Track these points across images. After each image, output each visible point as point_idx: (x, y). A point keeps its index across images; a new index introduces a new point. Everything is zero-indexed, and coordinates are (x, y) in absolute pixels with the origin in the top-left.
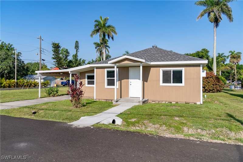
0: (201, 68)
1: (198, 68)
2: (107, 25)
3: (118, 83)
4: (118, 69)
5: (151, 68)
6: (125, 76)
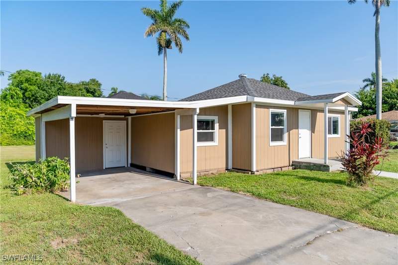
3: (286, 136)
4: (286, 111)
5: (318, 113)
6: (294, 124)
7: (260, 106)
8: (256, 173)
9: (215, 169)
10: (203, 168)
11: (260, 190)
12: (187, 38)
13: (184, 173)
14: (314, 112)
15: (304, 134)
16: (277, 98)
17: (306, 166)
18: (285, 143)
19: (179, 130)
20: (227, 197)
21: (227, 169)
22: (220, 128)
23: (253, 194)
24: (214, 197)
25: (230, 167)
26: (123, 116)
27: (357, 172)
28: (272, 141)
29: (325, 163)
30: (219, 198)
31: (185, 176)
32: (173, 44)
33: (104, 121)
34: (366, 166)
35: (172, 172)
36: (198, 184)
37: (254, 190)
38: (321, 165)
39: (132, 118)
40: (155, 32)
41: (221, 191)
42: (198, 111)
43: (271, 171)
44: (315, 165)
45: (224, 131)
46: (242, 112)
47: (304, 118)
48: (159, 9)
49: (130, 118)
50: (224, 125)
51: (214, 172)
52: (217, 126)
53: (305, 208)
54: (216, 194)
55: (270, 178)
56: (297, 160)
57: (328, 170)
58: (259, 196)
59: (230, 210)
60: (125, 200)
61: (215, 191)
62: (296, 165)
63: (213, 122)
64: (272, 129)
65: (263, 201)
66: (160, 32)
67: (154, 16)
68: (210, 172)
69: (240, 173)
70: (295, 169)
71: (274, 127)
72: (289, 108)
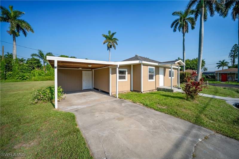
2: (19, 18)
3: (154, 77)
4: (154, 67)
5: (166, 69)
6: (157, 73)
7: (144, 65)
8: (143, 93)
9: (126, 91)
10: (121, 90)
11: (147, 102)
12: (117, 44)
13: (113, 92)
14: (165, 68)
15: (161, 76)
16: (151, 62)
17: (163, 90)
18: (154, 80)
19: (111, 74)
20: (131, 106)
23: (144, 105)
24: (125, 106)
25: (132, 90)
26: (90, 69)
27: (191, 94)
28: (149, 79)
29: (171, 89)
30: (128, 107)
31: (113, 93)
32: (112, 47)
33: (83, 71)
34: (195, 91)
35: (108, 92)
36: (118, 97)
37: (144, 102)
38: (170, 90)
39: (94, 70)
40: (106, 42)
41: (129, 102)
42: (118, 66)
43: (148, 92)
44: (167, 89)
45: (130, 75)
46: (137, 68)
47: (161, 70)
48: (108, 35)
49: (93, 70)
50: (129, 73)
51: (126, 92)
52: (127, 73)
53: (174, 115)
54: (126, 104)
55: (150, 95)
56: (159, 87)
57: (173, 92)
58: (147, 106)
59: (134, 116)
60: (83, 107)
61: (126, 102)
62: (159, 89)
63: (125, 71)
64: (149, 75)
65: (149, 109)
66: (108, 42)
67: (106, 37)
68: (124, 92)
69: (136, 93)
70: (158, 91)
71: (150, 74)
72: (156, 66)
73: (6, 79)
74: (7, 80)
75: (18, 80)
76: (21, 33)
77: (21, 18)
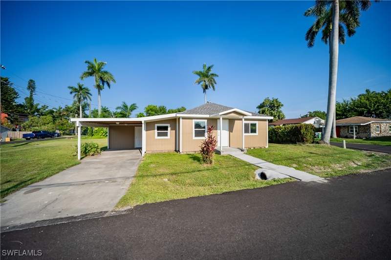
0: (267, 122)
1: (266, 122)
2: (102, 70)
3: (206, 134)
4: (206, 120)
5: (236, 121)
8: (181, 153)
10: (161, 150)
14: (232, 120)
16: (200, 114)
18: (205, 138)
21: (176, 151)
22: (172, 129)
28: (195, 137)
29: (220, 150)
33: (135, 127)
40: (201, 82)
45: (174, 131)
50: (174, 128)
51: (166, 152)
52: (169, 129)
63: (167, 127)
64: (195, 130)
66: (203, 82)
67: (199, 74)
71: (197, 129)
72: (208, 119)
73: (93, 135)
74: (93, 137)
75: (102, 136)
76: (106, 85)
77: (104, 69)
